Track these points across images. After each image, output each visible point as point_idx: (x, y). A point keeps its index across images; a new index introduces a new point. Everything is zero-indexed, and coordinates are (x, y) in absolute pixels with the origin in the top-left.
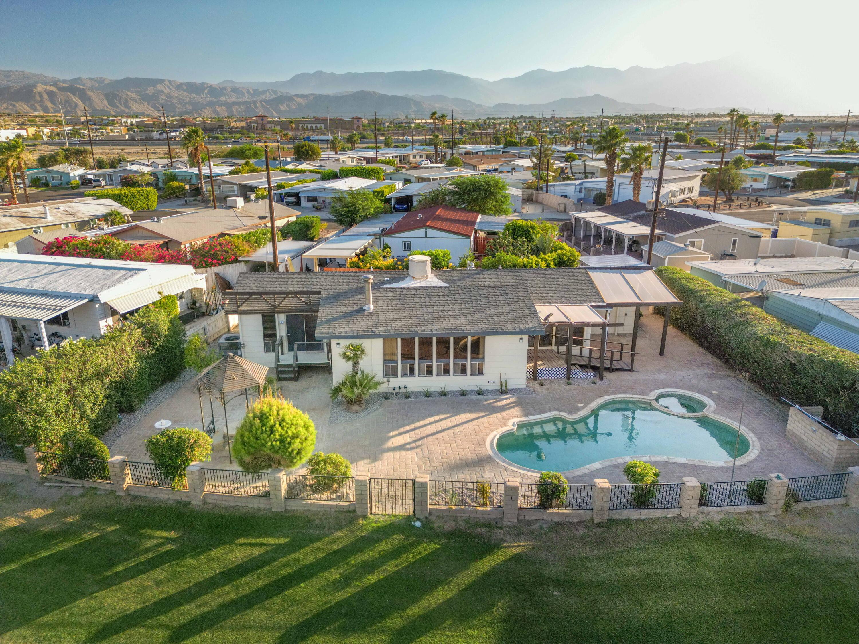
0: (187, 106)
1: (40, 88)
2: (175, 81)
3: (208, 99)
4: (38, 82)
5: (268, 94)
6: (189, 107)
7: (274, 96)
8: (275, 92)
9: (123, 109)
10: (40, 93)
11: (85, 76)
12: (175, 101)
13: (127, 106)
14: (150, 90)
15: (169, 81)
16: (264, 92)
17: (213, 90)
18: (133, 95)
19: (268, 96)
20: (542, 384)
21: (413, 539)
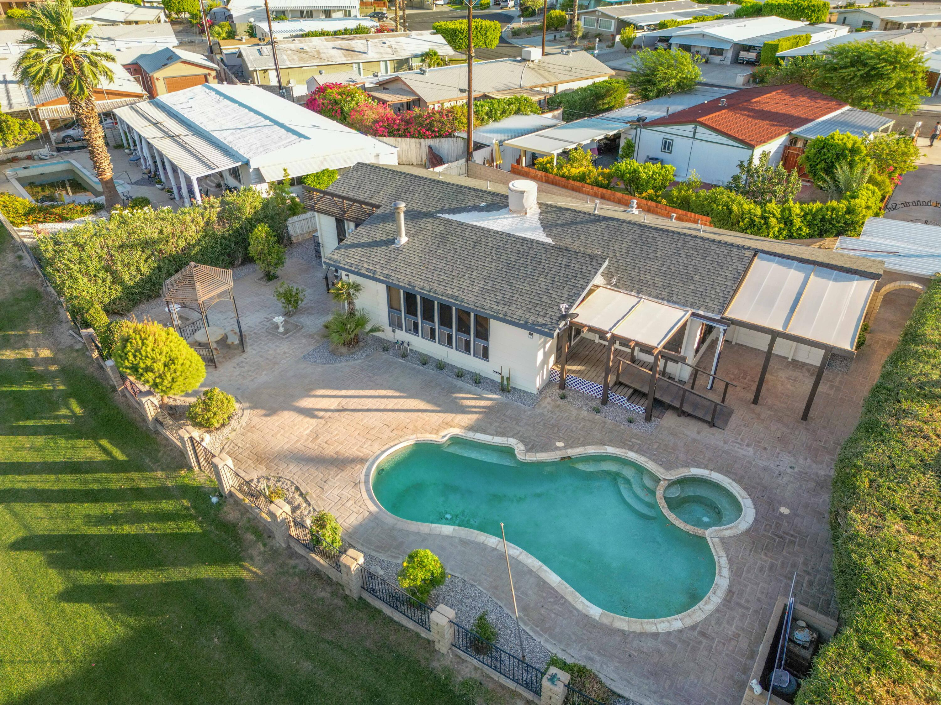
20: (563, 397)
21: (193, 511)
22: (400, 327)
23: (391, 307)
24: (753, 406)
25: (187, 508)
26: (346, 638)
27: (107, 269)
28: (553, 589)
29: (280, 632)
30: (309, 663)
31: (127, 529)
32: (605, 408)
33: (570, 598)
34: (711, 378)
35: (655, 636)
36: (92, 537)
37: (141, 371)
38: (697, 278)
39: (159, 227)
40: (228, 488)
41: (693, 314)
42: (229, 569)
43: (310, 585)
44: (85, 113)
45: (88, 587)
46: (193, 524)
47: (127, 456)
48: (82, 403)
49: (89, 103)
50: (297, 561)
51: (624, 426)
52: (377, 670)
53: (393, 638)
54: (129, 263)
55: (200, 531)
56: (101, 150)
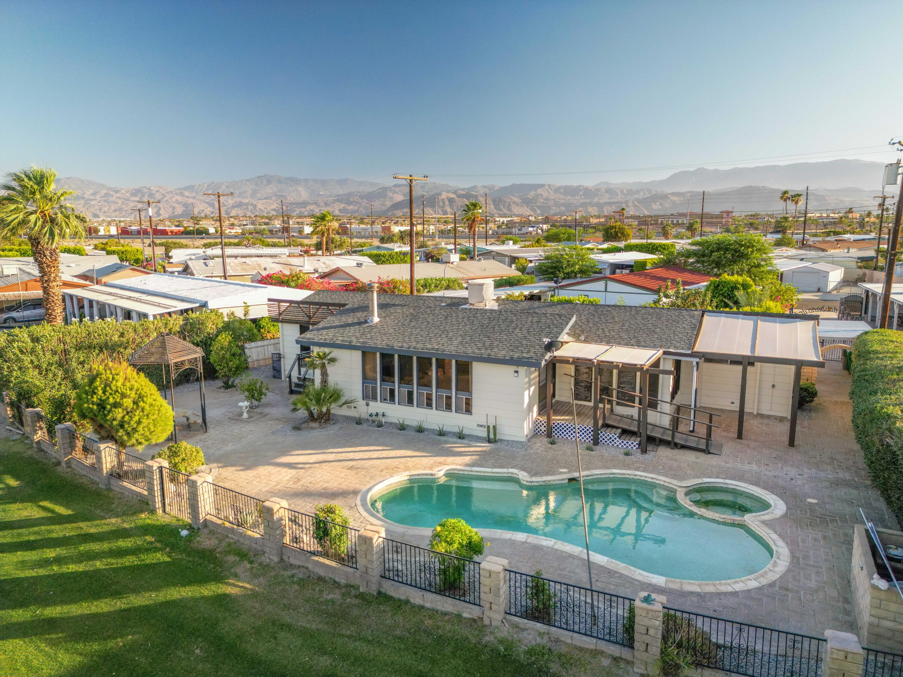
0: (562, 208)
1: (444, 196)
2: (554, 186)
3: (582, 201)
4: (443, 191)
5: (642, 193)
6: (563, 209)
7: (648, 195)
8: (649, 191)
9: (505, 211)
10: (443, 200)
11: (479, 184)
12: (551, 203)
13: (509, 210)
14: (531, 194)
15: (549, 185)
16: (638, 192)
17: (587, 192)
18: (516, 200)
19: (641, 196)
20: (553, 443)
21: (159, 545)
22: (374, 398)
23: (365, 378)
24: (738, 440)
25: (151, 543)
26: (369, 631)
27: (60, 365)
28: (603, 567)
29: (281, 635)
30: (325, 657)
31: (72, 568)
32: (598, 447)
33: (625, 572)
34: (692, 422)
35: (735, 594)
36: (27, 578)
37: (108, 407)
38: (658, 330)
39: (121, 330)
40: (204, 515)
41: (665, 353)
42: (209, 587)
43: (314, 590)
44: (47, 262)
45: (19, 624)
46: (159, 555)
47: (73, 511)
48: (17, 477)
49: (54, 254)
50: (294, 571)
51: (622, 457)
52: (416, 653)
53: (428, 622)
54: (84, 361)
55: (169, 559)
56: (56, 298)
